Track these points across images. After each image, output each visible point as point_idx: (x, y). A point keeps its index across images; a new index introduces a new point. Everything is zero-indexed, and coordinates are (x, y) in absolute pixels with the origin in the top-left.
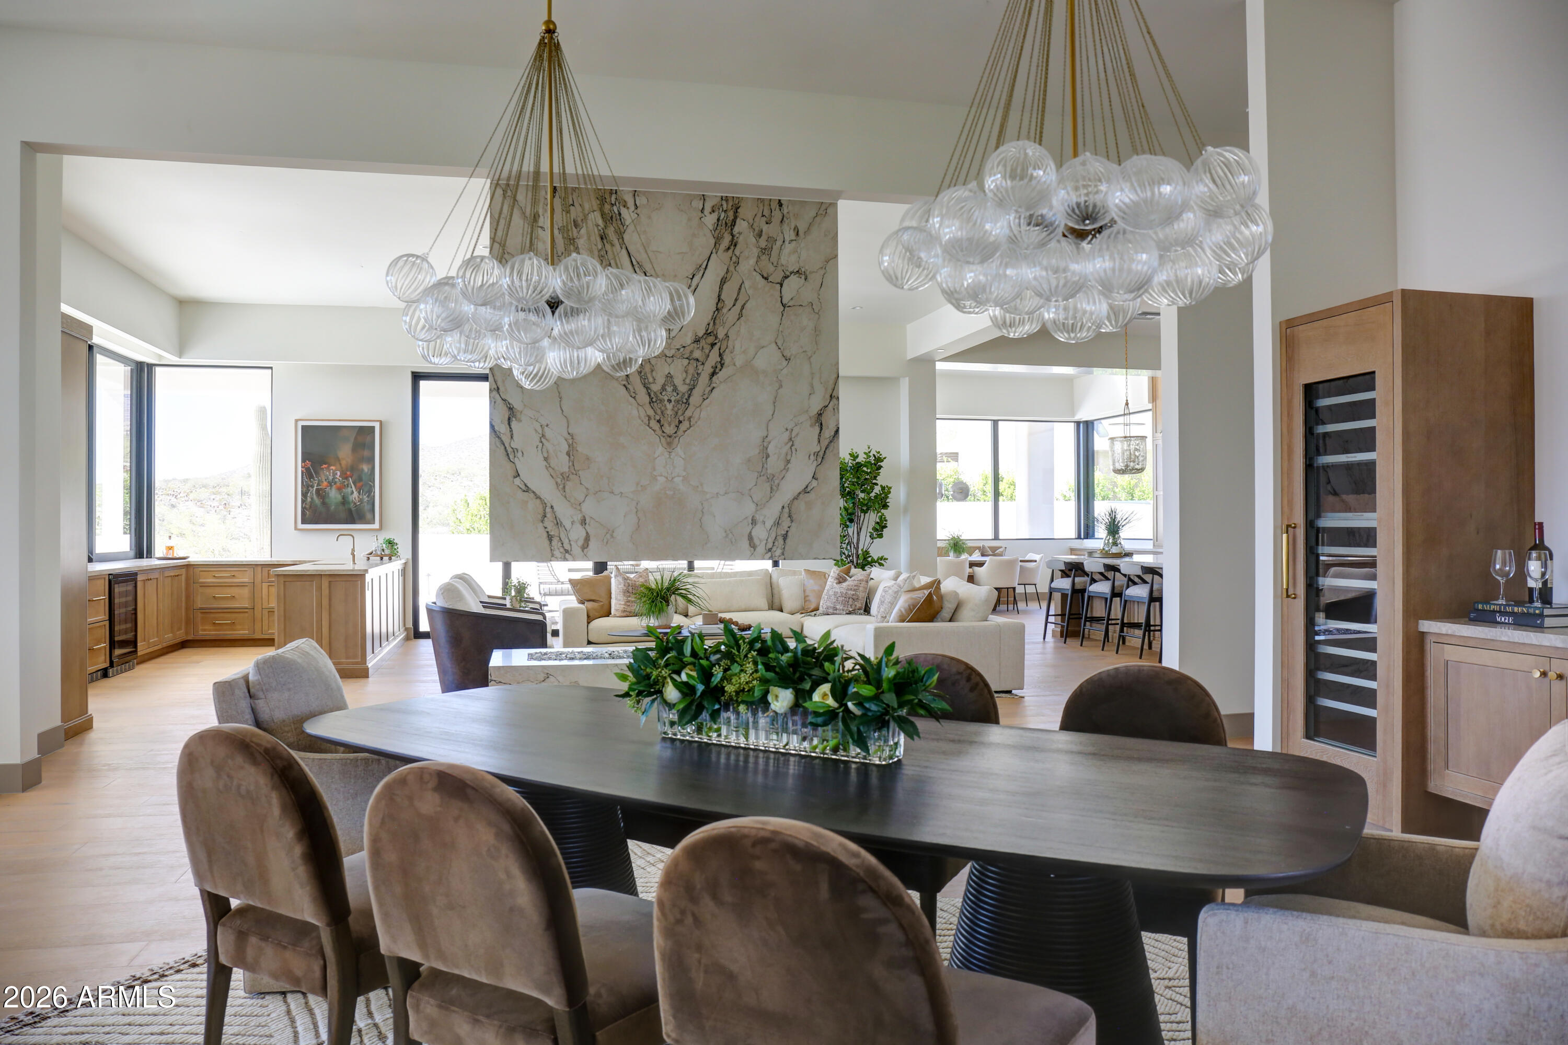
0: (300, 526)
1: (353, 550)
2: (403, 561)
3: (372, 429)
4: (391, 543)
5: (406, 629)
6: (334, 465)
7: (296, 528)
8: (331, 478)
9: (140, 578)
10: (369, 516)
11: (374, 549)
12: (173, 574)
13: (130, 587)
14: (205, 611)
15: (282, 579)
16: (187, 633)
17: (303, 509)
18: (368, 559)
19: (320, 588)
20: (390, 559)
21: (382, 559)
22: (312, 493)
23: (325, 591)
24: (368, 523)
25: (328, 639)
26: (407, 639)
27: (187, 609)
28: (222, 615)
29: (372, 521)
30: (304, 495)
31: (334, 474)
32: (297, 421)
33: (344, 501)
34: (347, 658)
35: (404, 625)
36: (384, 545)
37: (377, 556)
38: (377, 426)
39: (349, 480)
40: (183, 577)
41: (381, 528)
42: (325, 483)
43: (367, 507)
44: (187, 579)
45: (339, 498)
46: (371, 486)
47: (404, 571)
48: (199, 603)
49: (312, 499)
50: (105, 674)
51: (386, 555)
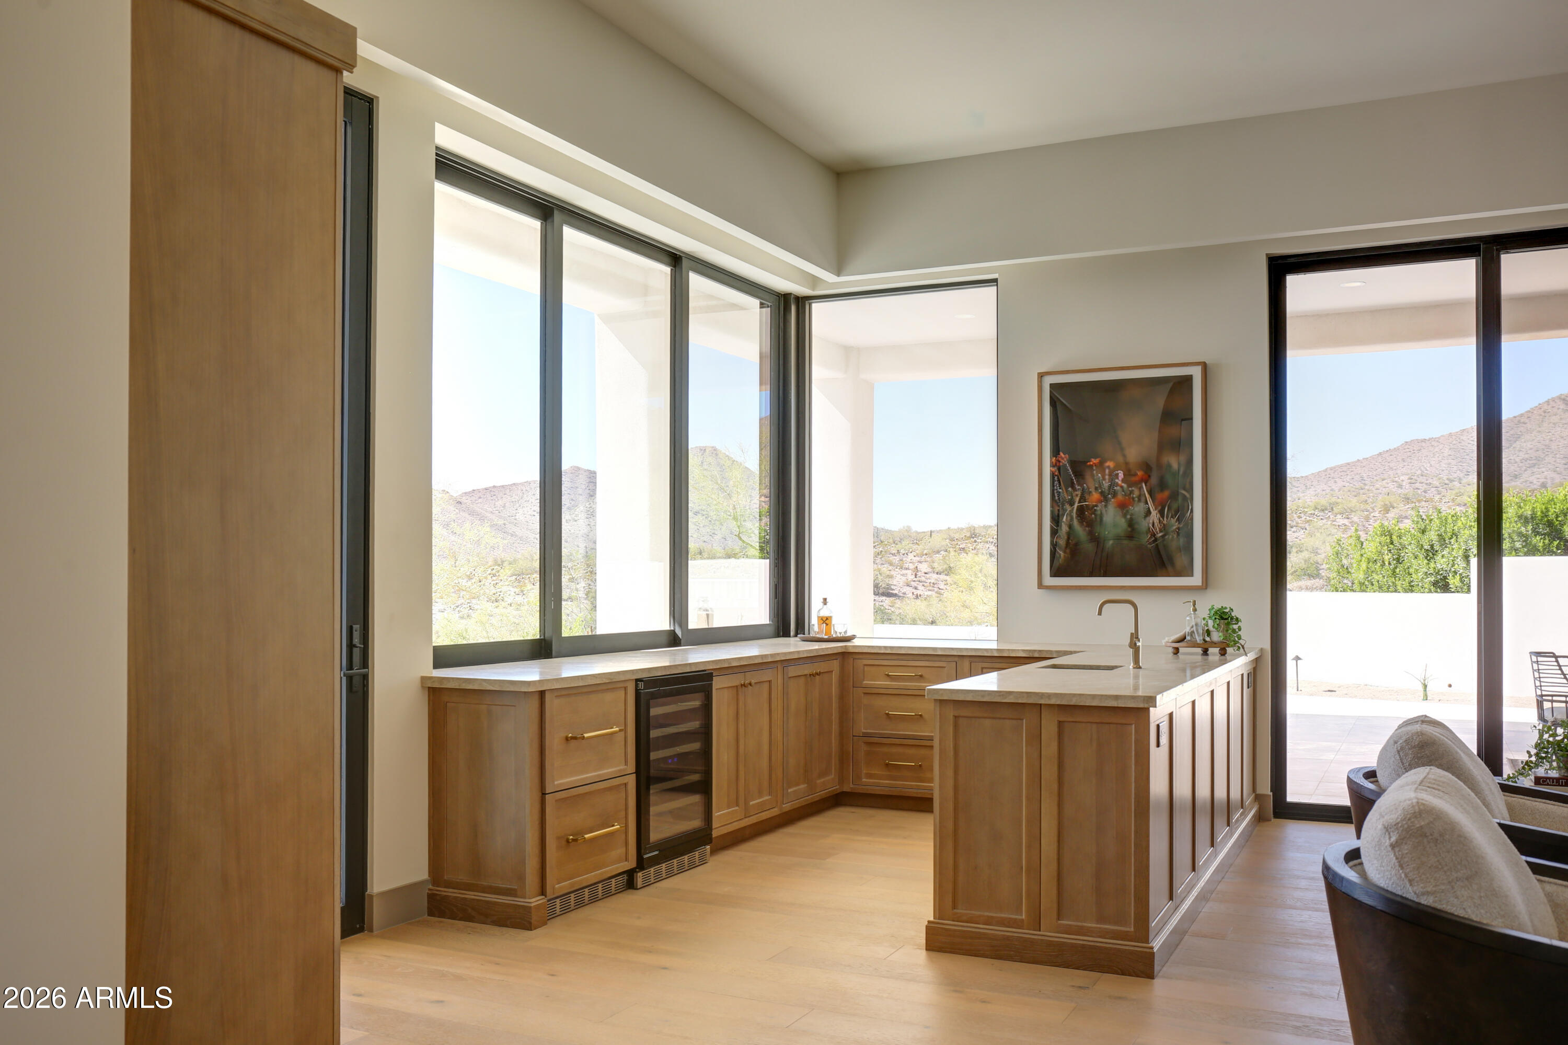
0: (1049, 580)
1: (1135, 637)
2: (1252, 656)
3: (1187, 381)
4: (1224, 618)
5: (1258, 798)
6: (1111, 460)
7: (1041, 585)
8: (1106, 484)
9: (718, 683)
10: (1180, 560)
11: (1188, 630)
12: (806, 672)
13: (695, 702)
14: (871, 741)
15: (950, 713)
16: (842, 779)
17: (1054, 546)
18: (1176, 651)
19: (1036, 738)
20: (1223, 652)
21: (1205, 652)
22: (1070, 514)
23: (1050, 749)
24: (1178, 574)
25: (1054, 866)
26: (1260, 818)
27: (842, 735)
28: (900, 750)
29: (1187, 571)
30: (1056, 520)
31: (1113, 476)
32: (1041, 376)
33: (1132, 531)
34: (1101, 919)
35: (1254, 789)
36: (1211, 623)
37: (1195, 645)
38: (1196, 373)
39: (1141, 488)
40: (835, 677)
41: (1206, 584)
42: (1096, 496)
43: (1174, 542)
44: (842, 681)
45: (1122, 523)
46: (1184, 497)
47: (1252, 678)
48: (862, 726)
49: (1070, 527)
50: (629, 882)
51: (1214, 644)
